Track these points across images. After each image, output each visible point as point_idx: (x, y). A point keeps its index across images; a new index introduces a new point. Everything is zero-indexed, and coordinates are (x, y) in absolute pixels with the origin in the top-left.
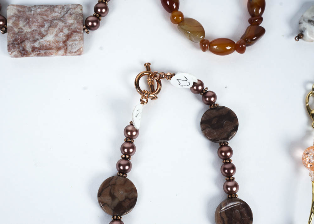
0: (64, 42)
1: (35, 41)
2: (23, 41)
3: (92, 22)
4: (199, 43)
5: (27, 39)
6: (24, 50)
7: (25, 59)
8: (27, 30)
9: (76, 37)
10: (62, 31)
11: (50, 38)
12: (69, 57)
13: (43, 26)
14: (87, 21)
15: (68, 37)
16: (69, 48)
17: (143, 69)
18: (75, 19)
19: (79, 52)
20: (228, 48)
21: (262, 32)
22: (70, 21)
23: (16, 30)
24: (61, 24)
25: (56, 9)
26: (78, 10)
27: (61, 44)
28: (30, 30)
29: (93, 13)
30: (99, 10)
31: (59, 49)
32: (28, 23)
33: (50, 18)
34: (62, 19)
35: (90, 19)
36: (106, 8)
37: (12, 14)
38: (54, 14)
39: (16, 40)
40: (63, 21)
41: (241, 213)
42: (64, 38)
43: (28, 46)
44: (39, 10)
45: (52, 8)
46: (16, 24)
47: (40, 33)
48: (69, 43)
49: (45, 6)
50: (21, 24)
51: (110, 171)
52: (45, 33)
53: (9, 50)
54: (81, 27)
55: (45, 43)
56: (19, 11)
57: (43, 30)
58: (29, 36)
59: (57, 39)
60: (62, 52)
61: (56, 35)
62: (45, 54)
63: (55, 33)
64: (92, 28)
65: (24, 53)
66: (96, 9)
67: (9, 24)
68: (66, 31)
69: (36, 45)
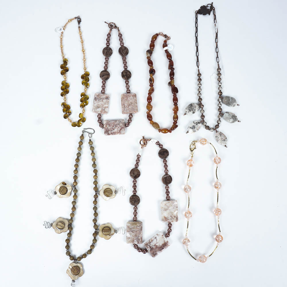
0: (120, 131)
1: (111, 131)
2: (108, 131)
3: (127, 125)
4: (158, 130)
5: (110, 130)
6: (109, 133)
7: (109, 136)
8: (109, 128)
9: (123, 129)
10: (119, 128)
11: (116, 130)
12: (121, 135)
13: (114, 127)
14: (126, 125)
15: (121, 129)
16: (121, 133)
17: (142, 138)
18: (122, 124)
19: (124, 134)
20: (167, 131)
21: (177, 126)
22: (121, 125)
23: (106, 128)
24: (119, 126)
25: (117, 121)
26: (123, 122)
27: (119, 132)
28: (110, 128)
29: (127, 122)
30: (129, 121)
31: (118, 133)
32: (109, 126)
33: (115, 124)
34: (119, 124)
35: (127, 124)
36: (131, 120)
37: (105, 123)
38: (117, 123)
39: (106, 131)
40: (119, 125)
41: (169, 178)
42: (120, 130)
43: (110, 132)
44: (112, 122)
45: (116, 121)
46: (106, 126)
47: (113, 129)
48: (121, 131)
49: (114, 120)
50: (108, 126)
51: (133, 167)
52: (114, 129)
53: (105, 134)
54: (124, 126)
55: (114, 132)
56: (107, 122)
57: (114, 128)
58: (110, 129)
59: (118, 130)
60: (119, 134)
61: (117, 129)
62: (114, 134)
63: (117, 128)
64: (128, 126)
65: (109, 134)
66: (128, 121)
67: (104, 126)
68: (120, 128)
69: (112, 132)
